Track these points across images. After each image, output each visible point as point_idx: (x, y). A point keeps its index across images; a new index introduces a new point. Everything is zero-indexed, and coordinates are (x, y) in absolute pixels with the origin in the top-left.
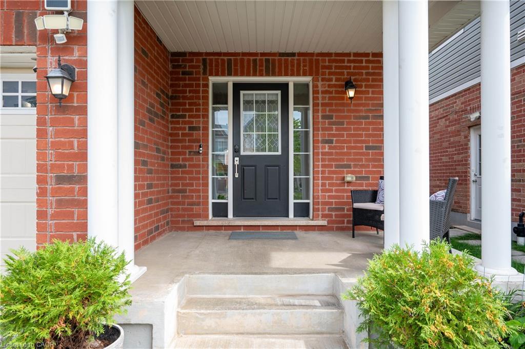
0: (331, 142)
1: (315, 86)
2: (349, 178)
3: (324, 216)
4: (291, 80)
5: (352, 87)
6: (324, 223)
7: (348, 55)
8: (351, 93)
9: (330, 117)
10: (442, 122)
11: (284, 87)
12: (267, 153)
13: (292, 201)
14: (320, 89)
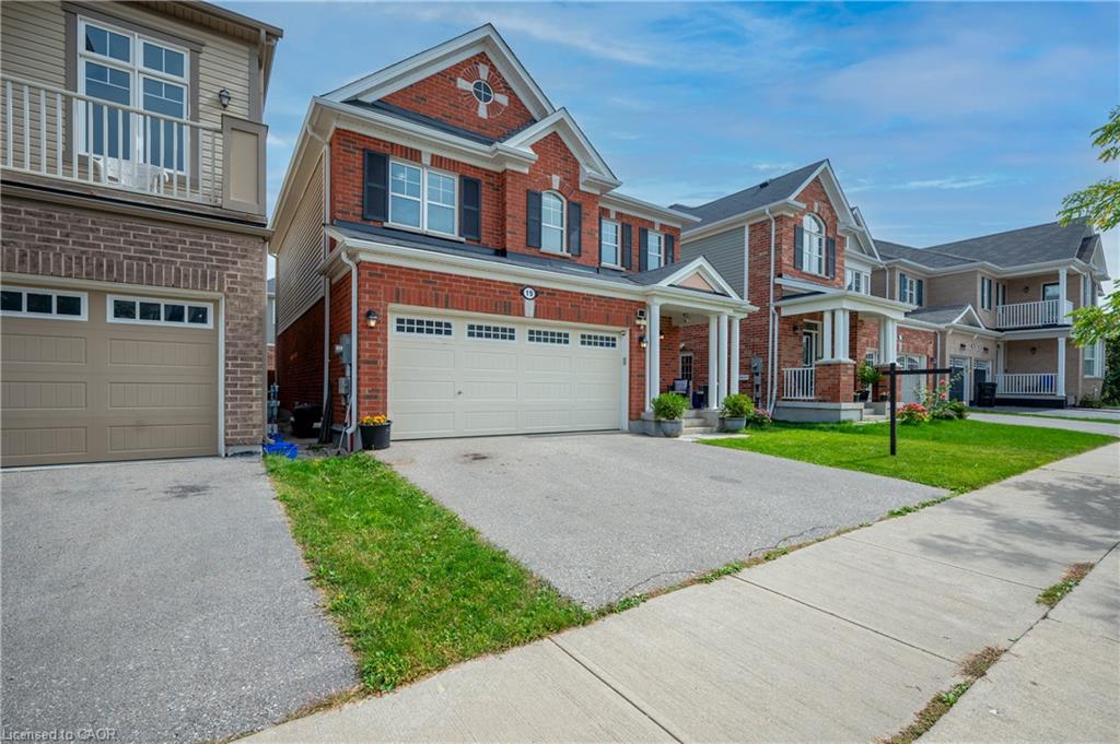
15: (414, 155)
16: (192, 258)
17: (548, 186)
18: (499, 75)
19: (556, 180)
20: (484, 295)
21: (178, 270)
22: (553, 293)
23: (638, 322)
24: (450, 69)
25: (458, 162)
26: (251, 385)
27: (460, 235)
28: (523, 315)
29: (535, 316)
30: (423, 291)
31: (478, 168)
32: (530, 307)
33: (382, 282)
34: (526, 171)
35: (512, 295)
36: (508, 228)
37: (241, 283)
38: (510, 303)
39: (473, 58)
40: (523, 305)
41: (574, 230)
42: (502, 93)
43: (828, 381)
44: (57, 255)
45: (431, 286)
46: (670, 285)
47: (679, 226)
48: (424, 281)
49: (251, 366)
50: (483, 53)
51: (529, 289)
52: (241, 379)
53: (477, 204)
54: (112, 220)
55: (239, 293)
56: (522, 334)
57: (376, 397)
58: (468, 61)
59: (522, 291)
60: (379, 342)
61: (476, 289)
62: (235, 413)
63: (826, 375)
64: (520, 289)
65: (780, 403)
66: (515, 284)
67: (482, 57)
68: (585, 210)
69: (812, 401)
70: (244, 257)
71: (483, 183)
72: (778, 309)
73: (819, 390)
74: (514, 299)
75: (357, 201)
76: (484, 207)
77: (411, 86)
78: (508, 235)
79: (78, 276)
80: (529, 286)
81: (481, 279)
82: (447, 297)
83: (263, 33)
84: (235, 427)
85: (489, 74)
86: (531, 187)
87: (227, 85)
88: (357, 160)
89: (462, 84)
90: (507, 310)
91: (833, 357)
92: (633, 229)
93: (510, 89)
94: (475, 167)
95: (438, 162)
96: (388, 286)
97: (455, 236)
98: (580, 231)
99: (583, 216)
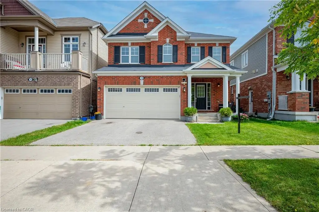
0: (214, 95)
1: (212, 84)
2: (218, 102)
3: (213, 109)
4: (207, 83)
5: (219, 85)
6: (213, 110)
7: (218, 78)
8: (219, 86)
9: (215, 90)
10: (244, 88)
11: (205, 84)
12: (202, 97)
13: (207, 106)
14: (213, 85)
15: (126, 44)
16: (67, 80)
17: (165, 42)
18: (151, 14)
19: (168, 40)
20: (128, 80)
21: (65, 83)
22: (149, 77)
23: (182, 83)
24: (136, 18)
25: (138, 43)
26: (76, 105)
27: (139, 63)
28: (140, 84)
29: (144, 84)
30: (112, 81)
31: (144, 43)
32: (142, 82)
33: (102, 80)
34: (157, 40)
35: (136, 79)
36: (151, 58)
37: (75, 84)
38: (135, 82)
39: (143, 12)
40: (140, 82)
41: (175, 54)
42: (152, 19)
43: (292, 101)
44: (49, 83)
45: (114, 80)
46: (193, 69)
47: (229, 42)
48: (112, 79)
49: (76, 101)
50: (146, 10)
51: (142, 77)
52: (75, 104)
53: (144, 53)
54: (56, 75)
55: (74, 86)
56: (143, 90)
57: (100, 108)
58: (141, 14)
59: (139, 78)
60: (102, 95)
61: (126, 79)
62: (73, 111)
63: (291, 99)
64: (139, 77)
65: (277, 112)
66: (137, 76)
67: (146, 11)
68: (179, 46)
69: (287, 111)
70: (75, 79)
71: (146, 47)
72: (275, 69)
73: (289, 106)
74: (137, 80)
75: (113, 59)
76: (146, 53)
77: (126, 26)
78: (152, 61)
79: (51, 86)
80: (141, 76)
81: (127, 76)
82: (118, 82)
83: (89, 28)
84: (74, 114)
85: (148, 15)
86: (159, 44)
87: (85, 41)
88: (113, 49)
89: (140, 21)
90: (135, 83)
91: (300, 89)
92: (205, 48)
93: (154, 16)
94: (143, 43)
95: (133, 44)
96: (103, 81)
97: (138, 63)
98: (177, 54)
99: (178, 49)
